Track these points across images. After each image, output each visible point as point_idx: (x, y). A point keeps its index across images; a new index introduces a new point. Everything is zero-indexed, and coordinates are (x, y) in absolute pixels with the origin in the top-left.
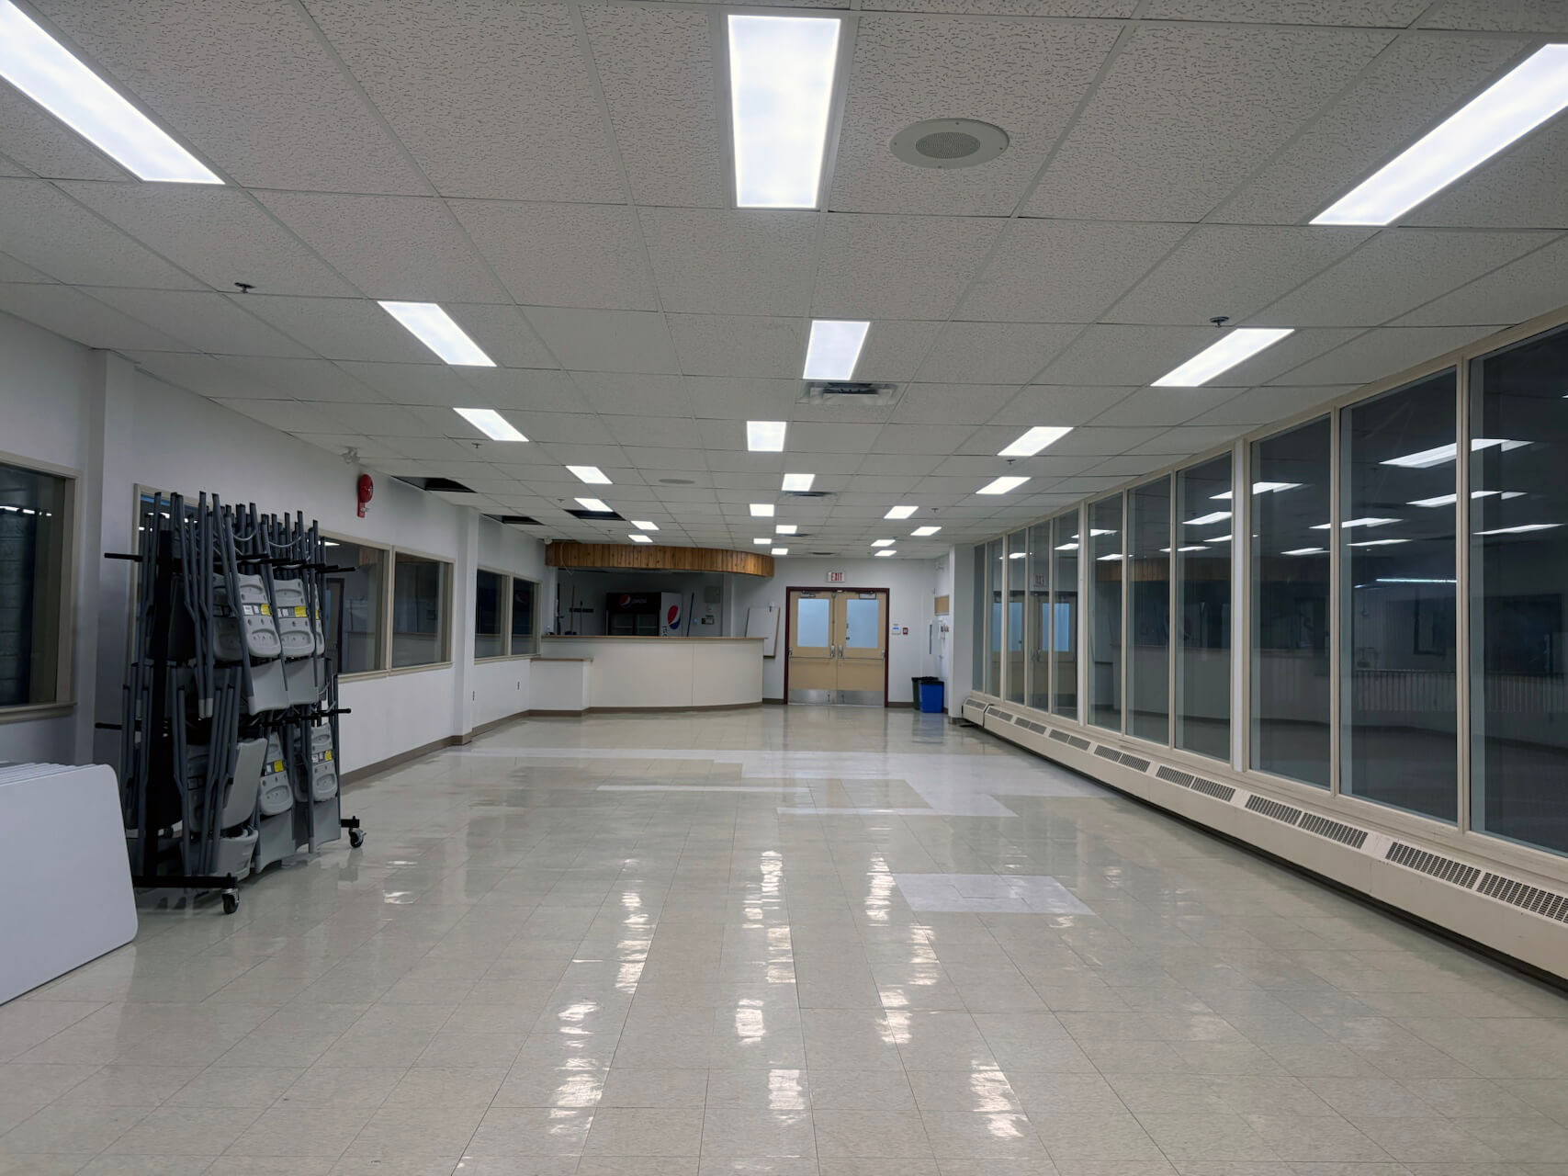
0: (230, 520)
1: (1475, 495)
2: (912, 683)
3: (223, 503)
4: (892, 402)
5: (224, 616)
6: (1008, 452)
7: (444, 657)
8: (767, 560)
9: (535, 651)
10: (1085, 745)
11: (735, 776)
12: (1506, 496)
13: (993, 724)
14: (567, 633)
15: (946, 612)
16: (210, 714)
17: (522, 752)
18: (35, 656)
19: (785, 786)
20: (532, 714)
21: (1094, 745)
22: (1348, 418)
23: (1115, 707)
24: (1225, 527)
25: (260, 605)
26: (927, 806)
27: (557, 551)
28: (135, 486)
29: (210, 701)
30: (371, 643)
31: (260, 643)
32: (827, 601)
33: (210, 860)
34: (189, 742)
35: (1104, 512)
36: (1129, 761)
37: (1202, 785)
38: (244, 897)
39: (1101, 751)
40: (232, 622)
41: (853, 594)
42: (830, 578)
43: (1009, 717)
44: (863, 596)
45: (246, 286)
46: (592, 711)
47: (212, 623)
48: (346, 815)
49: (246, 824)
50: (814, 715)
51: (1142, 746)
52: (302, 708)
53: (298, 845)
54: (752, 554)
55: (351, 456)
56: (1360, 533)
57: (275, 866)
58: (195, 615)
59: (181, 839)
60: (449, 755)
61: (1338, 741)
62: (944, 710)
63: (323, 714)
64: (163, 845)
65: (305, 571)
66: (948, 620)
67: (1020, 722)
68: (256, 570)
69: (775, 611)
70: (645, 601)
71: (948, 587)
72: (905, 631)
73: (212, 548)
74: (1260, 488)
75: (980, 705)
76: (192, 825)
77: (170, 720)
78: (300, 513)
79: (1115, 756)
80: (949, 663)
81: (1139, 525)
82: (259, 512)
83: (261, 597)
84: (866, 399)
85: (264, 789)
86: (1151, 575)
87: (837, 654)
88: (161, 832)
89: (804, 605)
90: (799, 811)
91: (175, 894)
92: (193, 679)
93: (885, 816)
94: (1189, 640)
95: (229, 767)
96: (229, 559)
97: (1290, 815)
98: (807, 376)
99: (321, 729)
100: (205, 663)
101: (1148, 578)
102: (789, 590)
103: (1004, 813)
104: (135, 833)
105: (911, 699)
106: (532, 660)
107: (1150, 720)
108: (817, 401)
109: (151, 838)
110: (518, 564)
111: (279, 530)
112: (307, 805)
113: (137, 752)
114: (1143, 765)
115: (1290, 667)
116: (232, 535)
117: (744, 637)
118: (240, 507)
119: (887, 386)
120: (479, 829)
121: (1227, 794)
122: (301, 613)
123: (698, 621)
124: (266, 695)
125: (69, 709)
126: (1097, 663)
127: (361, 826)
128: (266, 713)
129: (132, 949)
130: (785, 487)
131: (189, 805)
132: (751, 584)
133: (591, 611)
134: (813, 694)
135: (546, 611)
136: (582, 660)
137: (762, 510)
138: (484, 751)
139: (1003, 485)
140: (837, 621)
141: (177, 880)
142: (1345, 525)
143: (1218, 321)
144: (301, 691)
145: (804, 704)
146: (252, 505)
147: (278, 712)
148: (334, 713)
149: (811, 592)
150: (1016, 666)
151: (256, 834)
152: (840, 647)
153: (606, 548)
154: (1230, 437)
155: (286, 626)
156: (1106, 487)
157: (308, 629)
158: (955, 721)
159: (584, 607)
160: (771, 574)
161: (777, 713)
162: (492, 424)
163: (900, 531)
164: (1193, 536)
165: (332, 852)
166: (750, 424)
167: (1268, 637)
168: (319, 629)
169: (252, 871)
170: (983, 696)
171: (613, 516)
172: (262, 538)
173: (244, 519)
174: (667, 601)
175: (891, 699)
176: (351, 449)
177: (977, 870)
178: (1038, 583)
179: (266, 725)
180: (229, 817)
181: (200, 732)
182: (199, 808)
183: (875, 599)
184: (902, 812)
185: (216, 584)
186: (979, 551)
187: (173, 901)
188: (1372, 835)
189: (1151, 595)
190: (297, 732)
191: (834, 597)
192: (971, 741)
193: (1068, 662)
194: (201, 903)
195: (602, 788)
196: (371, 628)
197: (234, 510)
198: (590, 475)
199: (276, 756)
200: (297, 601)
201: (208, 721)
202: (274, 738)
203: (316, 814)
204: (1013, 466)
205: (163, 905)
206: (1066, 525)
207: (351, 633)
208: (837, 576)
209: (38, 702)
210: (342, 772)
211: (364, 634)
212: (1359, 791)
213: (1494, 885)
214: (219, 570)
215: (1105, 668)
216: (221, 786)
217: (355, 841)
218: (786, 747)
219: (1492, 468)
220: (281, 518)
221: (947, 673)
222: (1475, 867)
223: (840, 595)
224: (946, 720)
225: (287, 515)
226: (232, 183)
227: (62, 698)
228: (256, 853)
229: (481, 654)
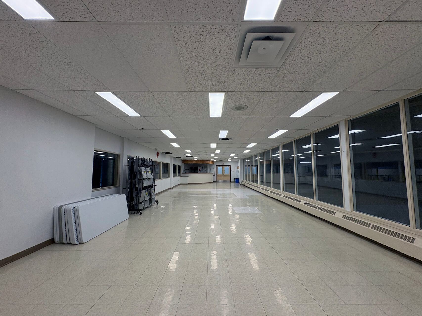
0: (140, 160)
1: (314, 151)
2: (234, 179)
3: (139, 157)
4: (231, 141)
5: (140, 173)
6: (247, 147)
7: (169, 177)
8: (213, 162)
9: (181, 175)
10: (259, 188)
11: (210, 193)
12: (319, 151)
13: (246, 185)
14: (185, 173)
15: (239, 169)
16: (138, 187)
17: (179, 190)
18: (114, 179)
19: (216, 195)
20: (181, 184)
21: (261, 188)
22: (296, 141)
23: (263, 181)
24: (278, 156)
25: (144, 171)
26: (237, 197)
27: (184, 161)
28: (128, 155)
29: (138, 185)
30: (159, 174)
31: (145, 177)
32: (222, 167)
33: (138, 207)
34: (135, 191)
35: (261, 154)
36: (266, 190)
37: (277, 194)
38: (142, 212)
39: (262, 189)
40: (141, 174)
41: (225, 166)
43: (248, 184)
44: (227, 166)
45: (143, 129)
46: (189, 184)
47: (138, 174)
48: (156, 200)
49: (143, 202)
50: (220, 184)
51: (268, 188)
52: (150, 185)
53: (150, 204)
54: (211, 161)
55: (156, 150)
56: (298, 156)
57: (147, 207)
58: (136, 173)
59: (134, 204)
60: (170, 190)
61: (296, 186)
62: (239, 183)
63: (153, 186)
64: (132, 205)
65: (150, 166)
66: (239, 170)
67: (250, 184)
68: (144, 167)
69: (214, 169)
70: (196, 168)
71: (239, 165)
72: (233, 172)
73: (138, 164)
74: (283, 151)
75: (244, 182)
76: (136, 202)
77: (133, 187)
78: (150, 158)
79: (264, 189)
80: (240, 176)
81: (266, 156)
82: (144, 158)
83: (145, 170)
84: (227, 140)
85: (145, 197)
86: (268, 163)
88: (131, 203)
89: (219, 168)
90: (219, 198)
91: (133, 212)
92: (135, 182)
93: (231, 199)
94: (274, 172)
95: (141, 194)
96: (140, 165)
97: (290, 198)
98: (219, 138)
99: (153, 188)
100: (137, 180)
101: (267, 163)
102: (216, 166)
103: (248, 198)
104: (128, 203)
105: (234, 181)
106: (181, 177)
107: (269, 184)
108: (221, 141)
109: (130, 204)
110: (179, 163)
111: (147, 161)
112: (151, 199)
113: (128, 192)
114: (268, 191)
115: (289, 175)
116: (141, 162)
117: (210, 173)
118: (142, 158)
119: (230, 139)
120: (174, 201)
121: (280, 195)
122: (150, 172)
123: (204, 171)
124: (145, 184)
125: (119, 186)
126: (261, 175)
127: (158, 202)
128: (145, 186)
129: (128, 220)
130: (216, 152)
131: (135, 199)
132: (211, 165)
133: (188, 169)
134: (220, 181)
135: (182, 170)
136: (187, 176)
137: (212, 155)
138: (174, 190)
139: (247, 151)
140: (223, 170)
141: (133, 210)
142: (296, 155)
143: (277, 129)
144: (150, 183)
145: (219, 182)
146: (143, 158)
147: (147, 186)
148: (154, 186)
149: (219, 166)
150: (249, 176)
151: (144, 203)
152: (224, 174)
153: (190, 161)
154: (279, 144)
155: (148, 174)
156: (261, 151)
157: (151, 174)
158: (240, 184)
160: (214, 164)
161: (215, 184)
162: (175, 145)
163: (232, 158)
164: (274, 157)
165: (154, 205)
166: (211, 144)
167: (285, 171)
168: (152, 174)
169: (144, 208)
170: (245, 181)
171: (192, 156)
172: (145, 162)
173: (142, 159)
174: (199, 168)
175: (231, 181)
176: (156, 149)
177: (245, 207)
178: (252, 164)
179: (145, 188)
180: (141, 201)
181: (137, 189)
182: (137, 200)
183: (229, 167)
184: (234, 198)
185: (139, 168)
186: (243, 160)
187: (133, 213)
188: (302, 201)
189: (268, 166)
190: (149, 189)
192: (243, 187)
193: (257, 175)
194: (137, 213)
195: (191, 195)
196: (159, 173)
197: (141, 158)
198: (189, 151)
199: (147, 192)
200: (149, 170)
201: (138, 188)
202: (146, 190)
203: (152, 200)
204: (248, 149)
205: (132, 213)
206: (256, 156)
207: (156, 173)
208: (223, 164)
209: (115, 185)
210: (156, 193)
211: (158, 173)
212: (300, 194)
213: (320, 208)
214: (139, 167)
215: (262, 176)
216: (140, 196)
217: (157, 204)
218: (216, 189)
219: (317, 148)
220: (147, 159)
221: (239, 177)
222: (317, 206)
224: (239, 184)
225: (148, 159)
226: (142, 116)
227: (118, 185)
228: (144, 206)
229: (174, 176)
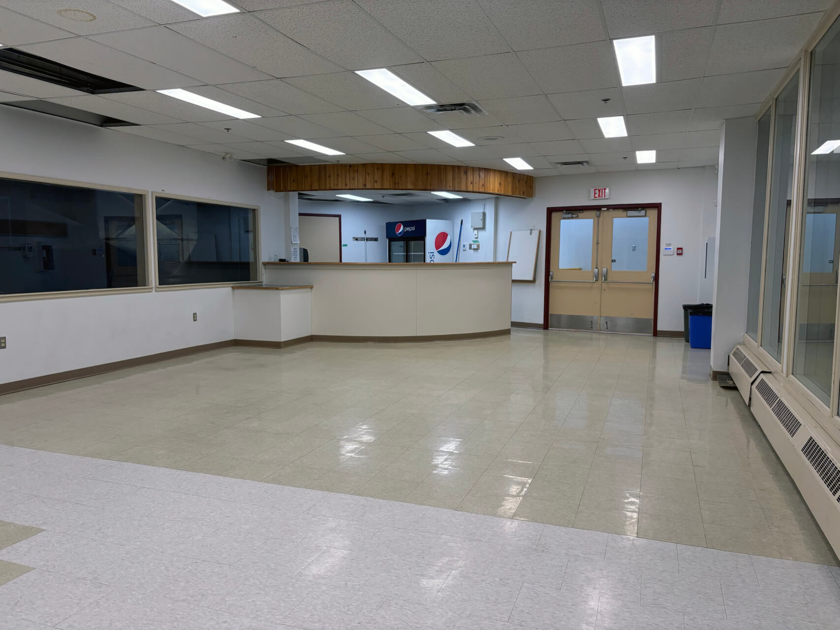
2: (683, 311)
20: (239, 343)
27: (278, 175)
32: (592, 221)
41: (620, 212)
42: (592, 195)
44: (631, 213)
54: (498, 171)
69: (536, 234)
70: (413, 229)
72: (680, 252)
87: (602, 277)
102: (550, 211)
105: (683, 329)
106: (233, 288)
123: (466, 247)
149: (573, 211)
152: (605, 269)
159: (369, 235)
161: (537, 339)
175: (660, 327)
183: (645, 216)
191: (599, 217)
208: (600, 192)
223: (606, 214)
